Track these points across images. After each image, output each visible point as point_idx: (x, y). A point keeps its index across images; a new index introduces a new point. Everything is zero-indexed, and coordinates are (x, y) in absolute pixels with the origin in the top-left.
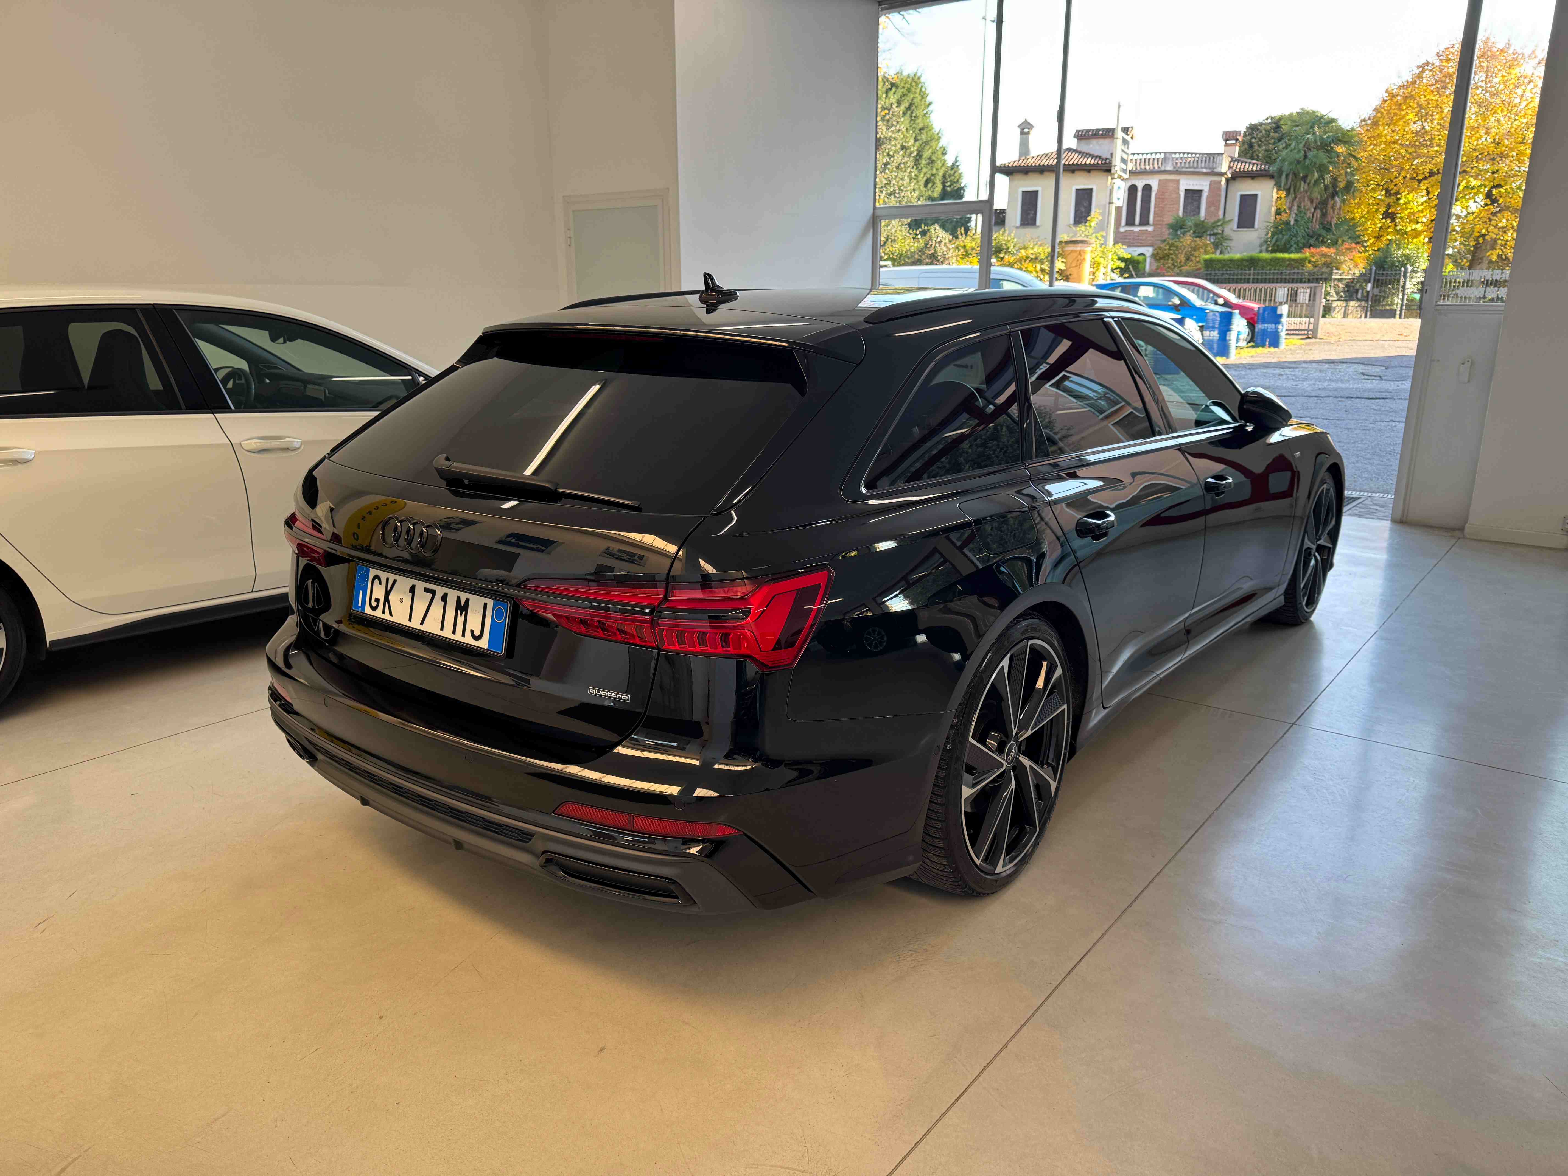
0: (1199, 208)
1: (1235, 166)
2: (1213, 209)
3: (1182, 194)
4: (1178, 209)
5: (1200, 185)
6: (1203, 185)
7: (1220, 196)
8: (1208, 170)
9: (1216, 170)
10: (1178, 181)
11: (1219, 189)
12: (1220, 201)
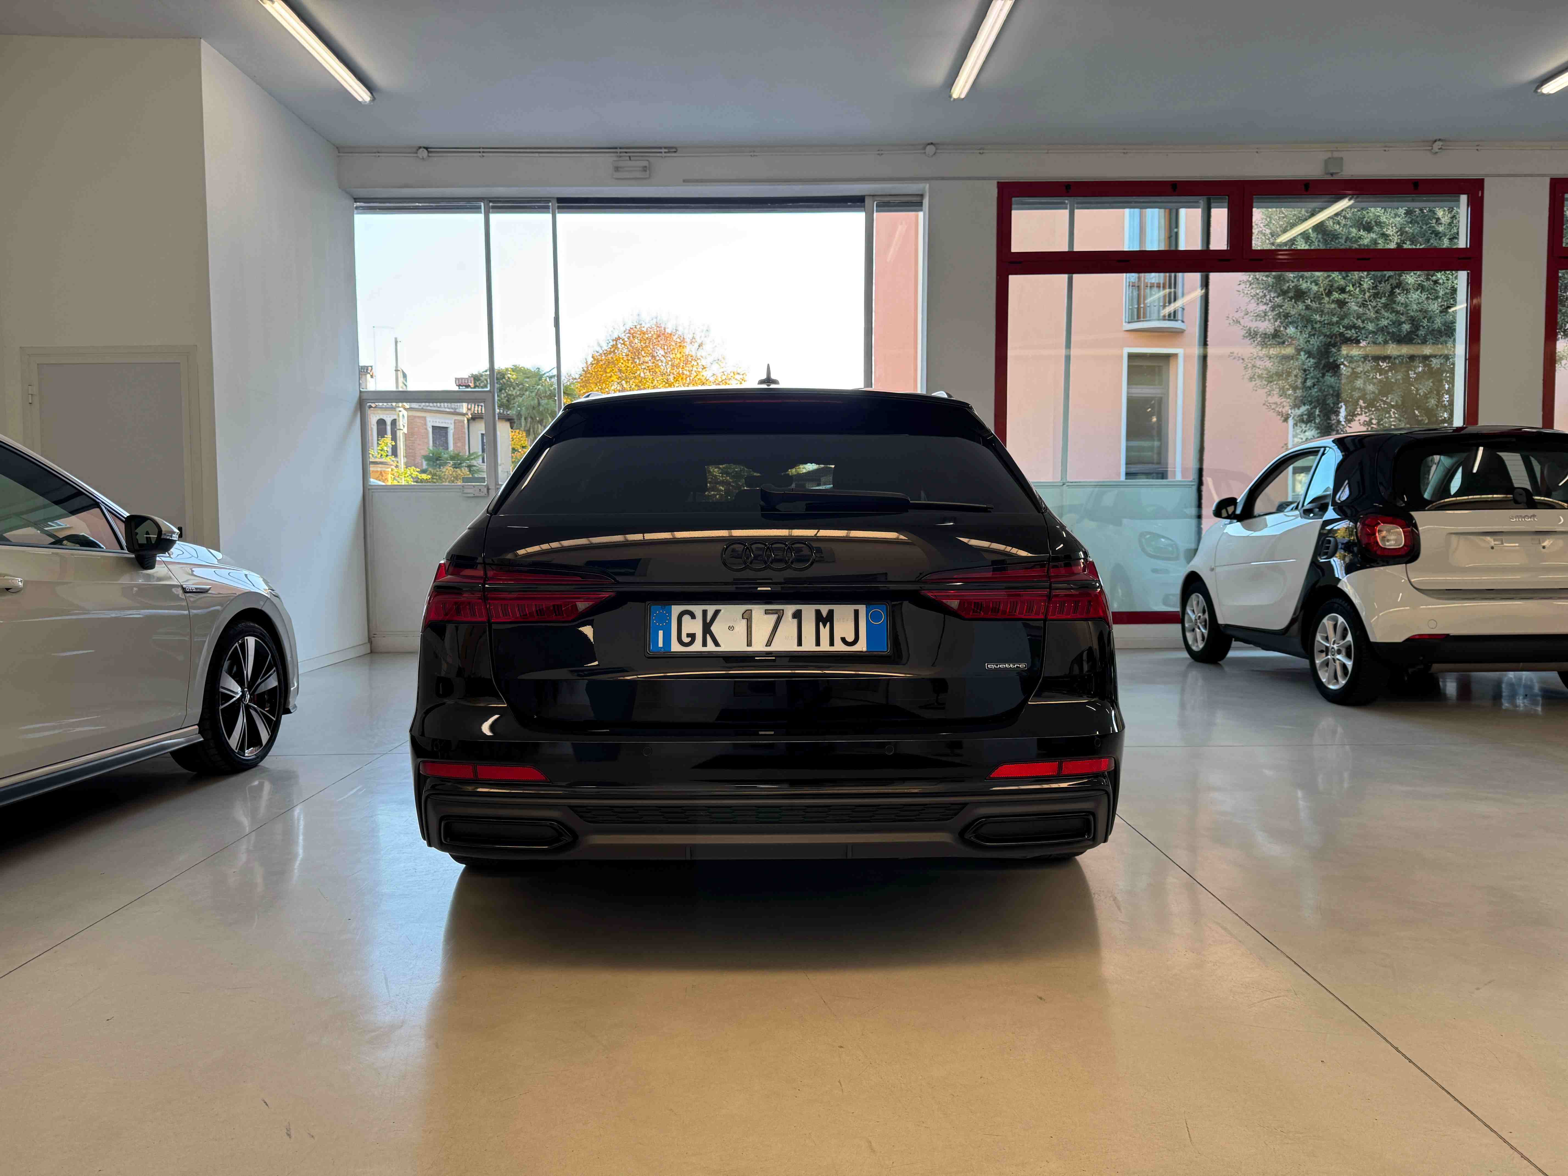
0: (447, 443)
1: (473, 408)
2: (459, 445)
3: (430, 430)
4: (428, 443)
5: (445, 423)
6: (448, 423)
7: (465, 434)
8: (452, 410)
9: (457, 410)
10: (425, 418)
11: (463, 426)
12: (465, 437)
